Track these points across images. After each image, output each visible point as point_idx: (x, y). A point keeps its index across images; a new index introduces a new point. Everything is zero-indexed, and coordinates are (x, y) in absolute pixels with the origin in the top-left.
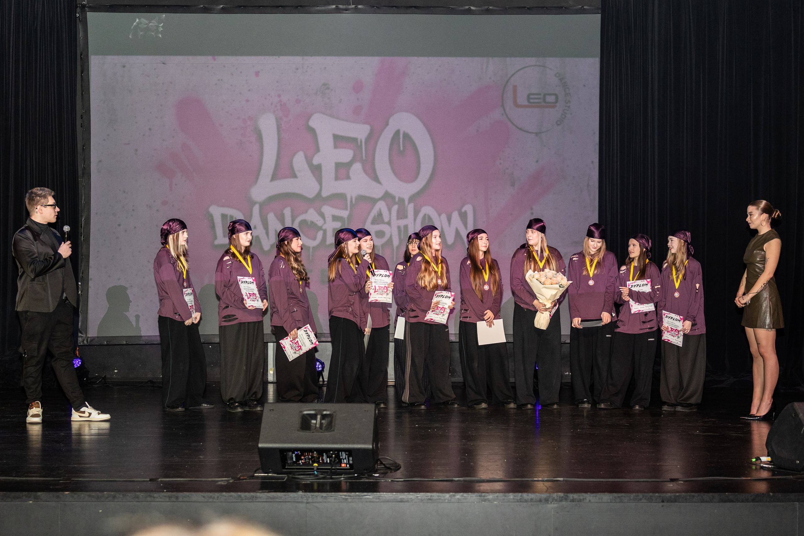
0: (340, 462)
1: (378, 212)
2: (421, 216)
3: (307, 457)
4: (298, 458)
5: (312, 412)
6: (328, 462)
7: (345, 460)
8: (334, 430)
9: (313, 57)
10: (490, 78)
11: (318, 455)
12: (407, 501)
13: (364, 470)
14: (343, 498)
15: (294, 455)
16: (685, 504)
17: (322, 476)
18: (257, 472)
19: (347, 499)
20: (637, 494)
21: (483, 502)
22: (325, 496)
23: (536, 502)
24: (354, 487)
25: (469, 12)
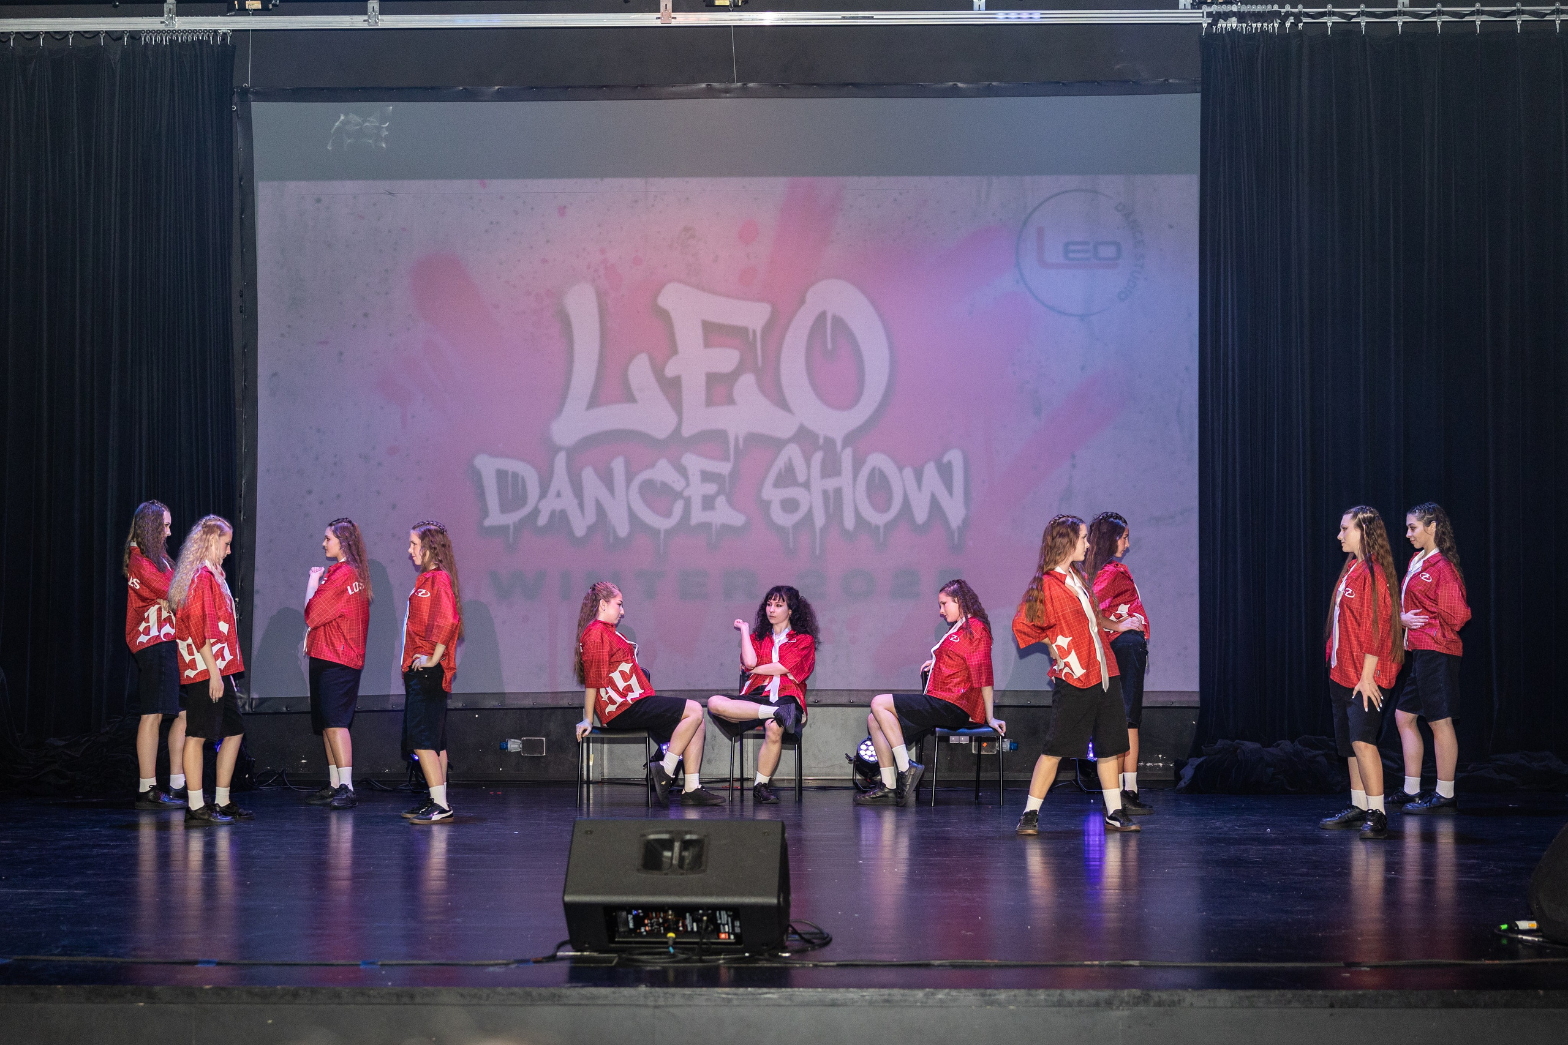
0: (717, 930)
1: (785, 463)
2: (865, 472)
3: (655, 920)
4: (639, 922)
5: (665, 836)
6: (695, 929)
7: (726, 927)
8: (704, 871)
9: (666, 179)
10: (994, 214)
11: (675, 916)
12: (844, 1005)
13: (763, 945)
14: (723, 998)
15: (630, 917)
16: (1373, 1010)
17: (684, 956)
18: (562, 948)
19: (730, 1000)
20: (1282, 991)
21: (989, 1007)
22: (690, 995)
23: (1088, 1006)
24: (744, 978)
25: (955, 93)
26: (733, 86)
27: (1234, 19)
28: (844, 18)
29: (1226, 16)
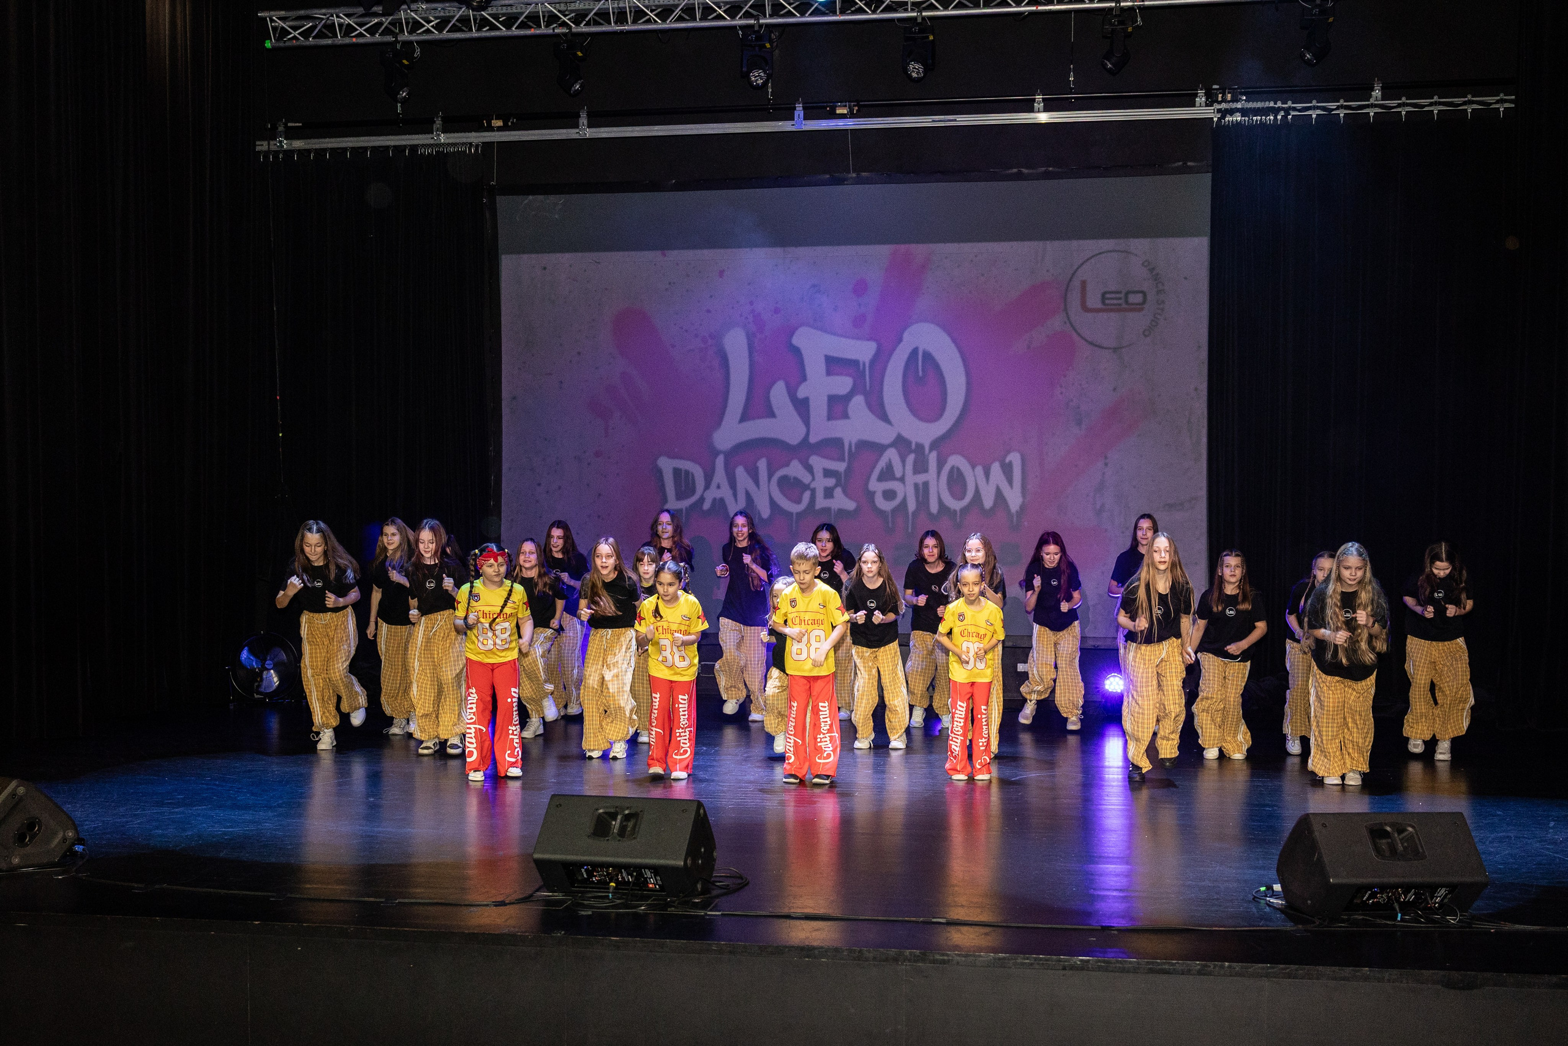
1: (886, 463)
2: (946, 470)
9: (799, 248)
10: (1048, 271)
25: (1019, 177)
26: (850, 176)
27: (1238, 114)
28: (934, 121)
29: (1231, 112)
